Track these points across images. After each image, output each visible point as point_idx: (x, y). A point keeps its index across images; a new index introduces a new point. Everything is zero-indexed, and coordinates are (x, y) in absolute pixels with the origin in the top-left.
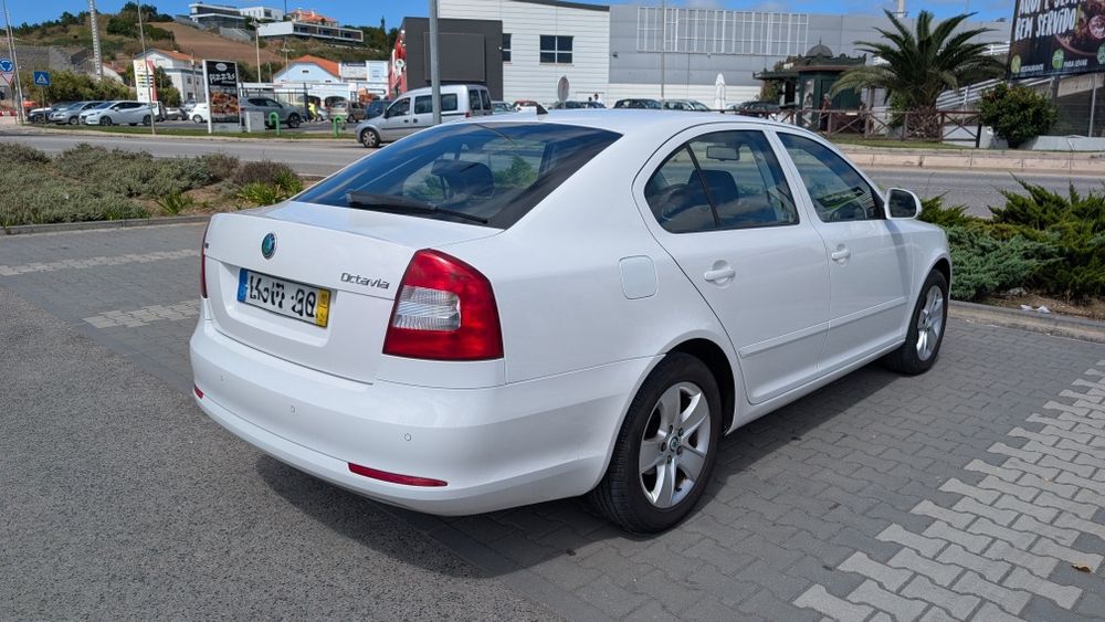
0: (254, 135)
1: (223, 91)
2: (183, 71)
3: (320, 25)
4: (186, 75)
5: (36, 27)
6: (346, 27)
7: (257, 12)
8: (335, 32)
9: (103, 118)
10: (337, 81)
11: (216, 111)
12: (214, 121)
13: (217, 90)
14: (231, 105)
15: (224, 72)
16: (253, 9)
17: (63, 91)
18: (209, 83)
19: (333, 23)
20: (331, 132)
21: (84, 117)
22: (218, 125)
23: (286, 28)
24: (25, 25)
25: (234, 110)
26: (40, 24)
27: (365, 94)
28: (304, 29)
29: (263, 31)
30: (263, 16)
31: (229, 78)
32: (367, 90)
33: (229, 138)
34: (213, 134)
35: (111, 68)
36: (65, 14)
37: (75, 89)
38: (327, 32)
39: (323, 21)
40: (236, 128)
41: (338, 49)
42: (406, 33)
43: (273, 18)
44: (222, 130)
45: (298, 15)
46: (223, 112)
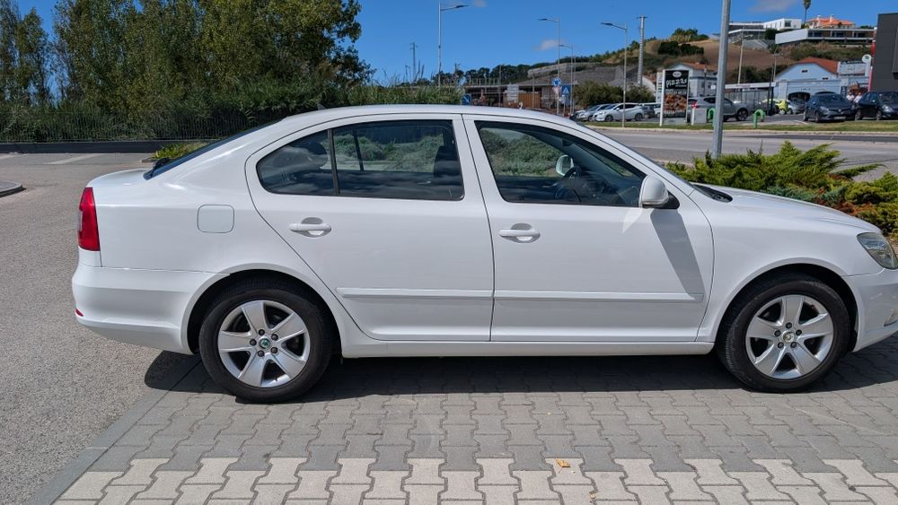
0: (697, 127)
1: (675, 93)
2: (699, 78)
3: (836, 29)
4: (702, 81)
5: (614, 53)
6: (863, 27)
7: (778, 24)
8: (849, 33)
9: (608, 116)
10: (834, 77)
11: (668, 109)
12: (665, 117)
13: (671, 92)
14: (681, 104)
15: (679, 78)
16: (775, 21)
17: (599, 98)
18: (666, 88)
19: (849, 26)
20: (751, 124)
21: (596, 116)
22: (668, 120)
23: (802, 35)
24: (607, 53)
25: (682, 107)
26: (616, 51)
27: (856, 88)
28: (818, 33)
29: (779, 39)
30: (783, 27)
31: (682, 82)
32: (859, 85)
33: (676, 130)
34: (662, 127)
35: (649, 79)
36: (634, 42)
37: (607, 96)
38: (841, 34)
39: (840, 25)
40: (683, 121)
41: (849, 48)
42: (878, 31)
43: (792, 27)
44: (670, 124)
45: (816, 22)
46: (673, 109)
